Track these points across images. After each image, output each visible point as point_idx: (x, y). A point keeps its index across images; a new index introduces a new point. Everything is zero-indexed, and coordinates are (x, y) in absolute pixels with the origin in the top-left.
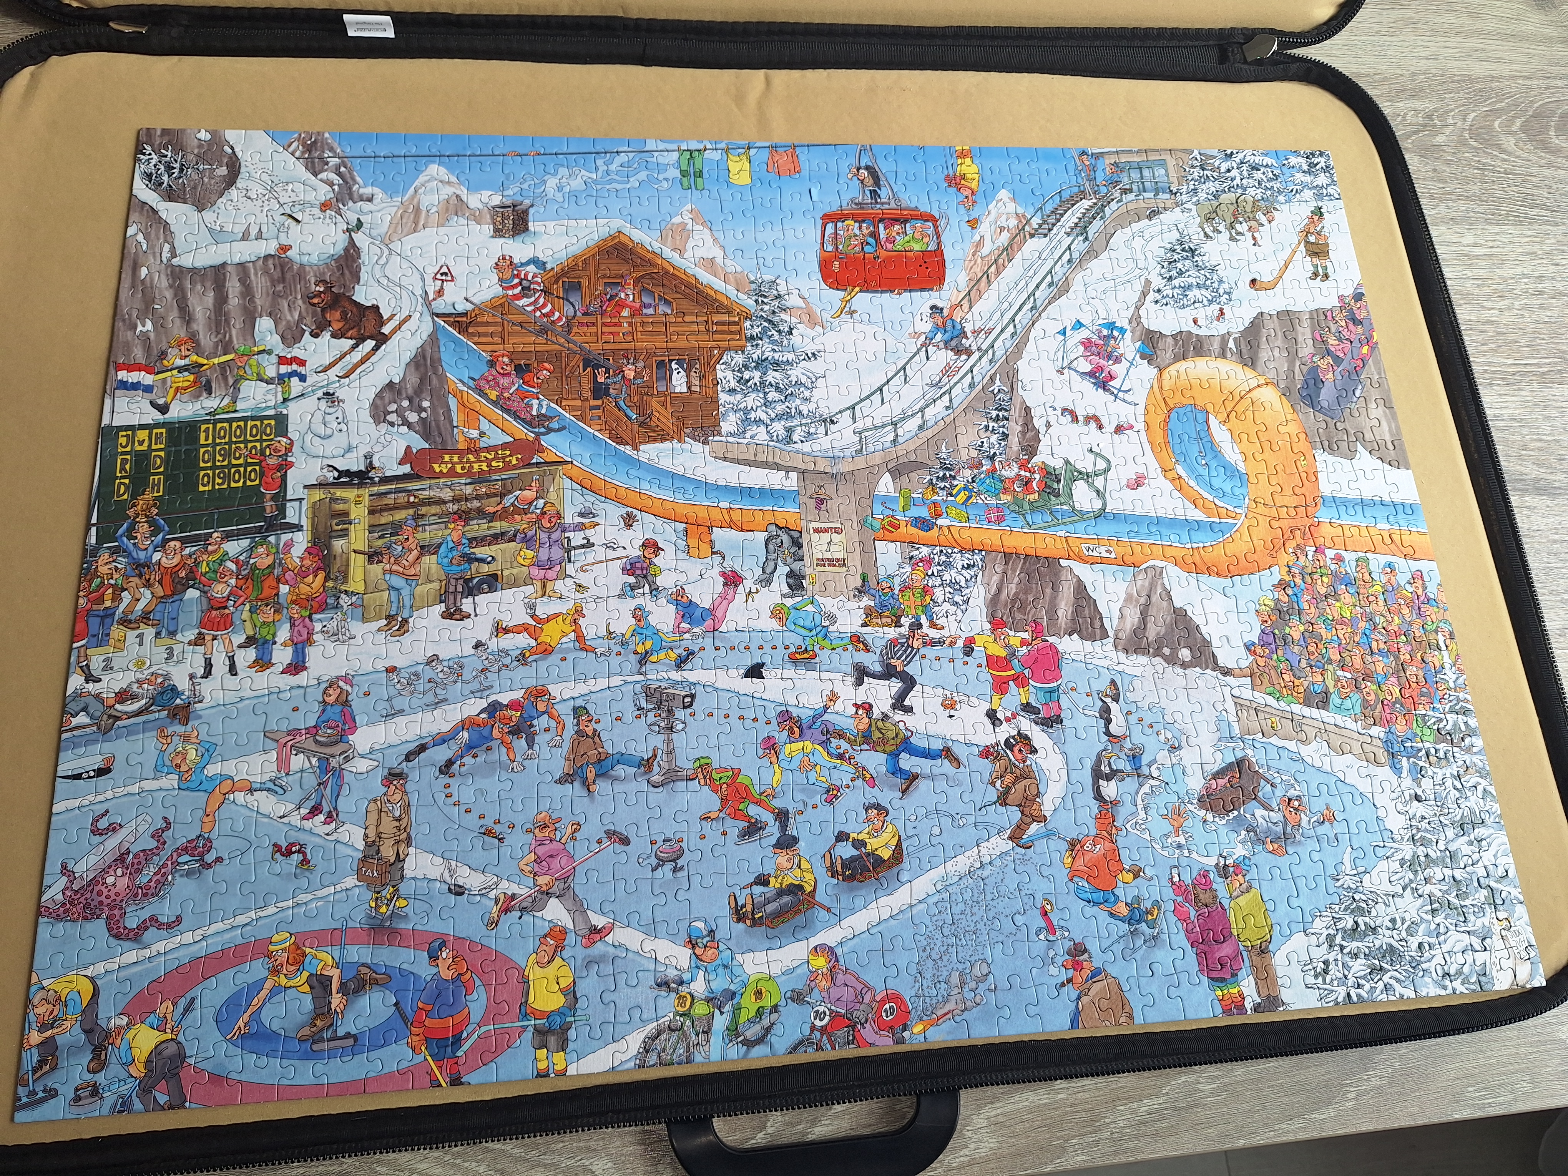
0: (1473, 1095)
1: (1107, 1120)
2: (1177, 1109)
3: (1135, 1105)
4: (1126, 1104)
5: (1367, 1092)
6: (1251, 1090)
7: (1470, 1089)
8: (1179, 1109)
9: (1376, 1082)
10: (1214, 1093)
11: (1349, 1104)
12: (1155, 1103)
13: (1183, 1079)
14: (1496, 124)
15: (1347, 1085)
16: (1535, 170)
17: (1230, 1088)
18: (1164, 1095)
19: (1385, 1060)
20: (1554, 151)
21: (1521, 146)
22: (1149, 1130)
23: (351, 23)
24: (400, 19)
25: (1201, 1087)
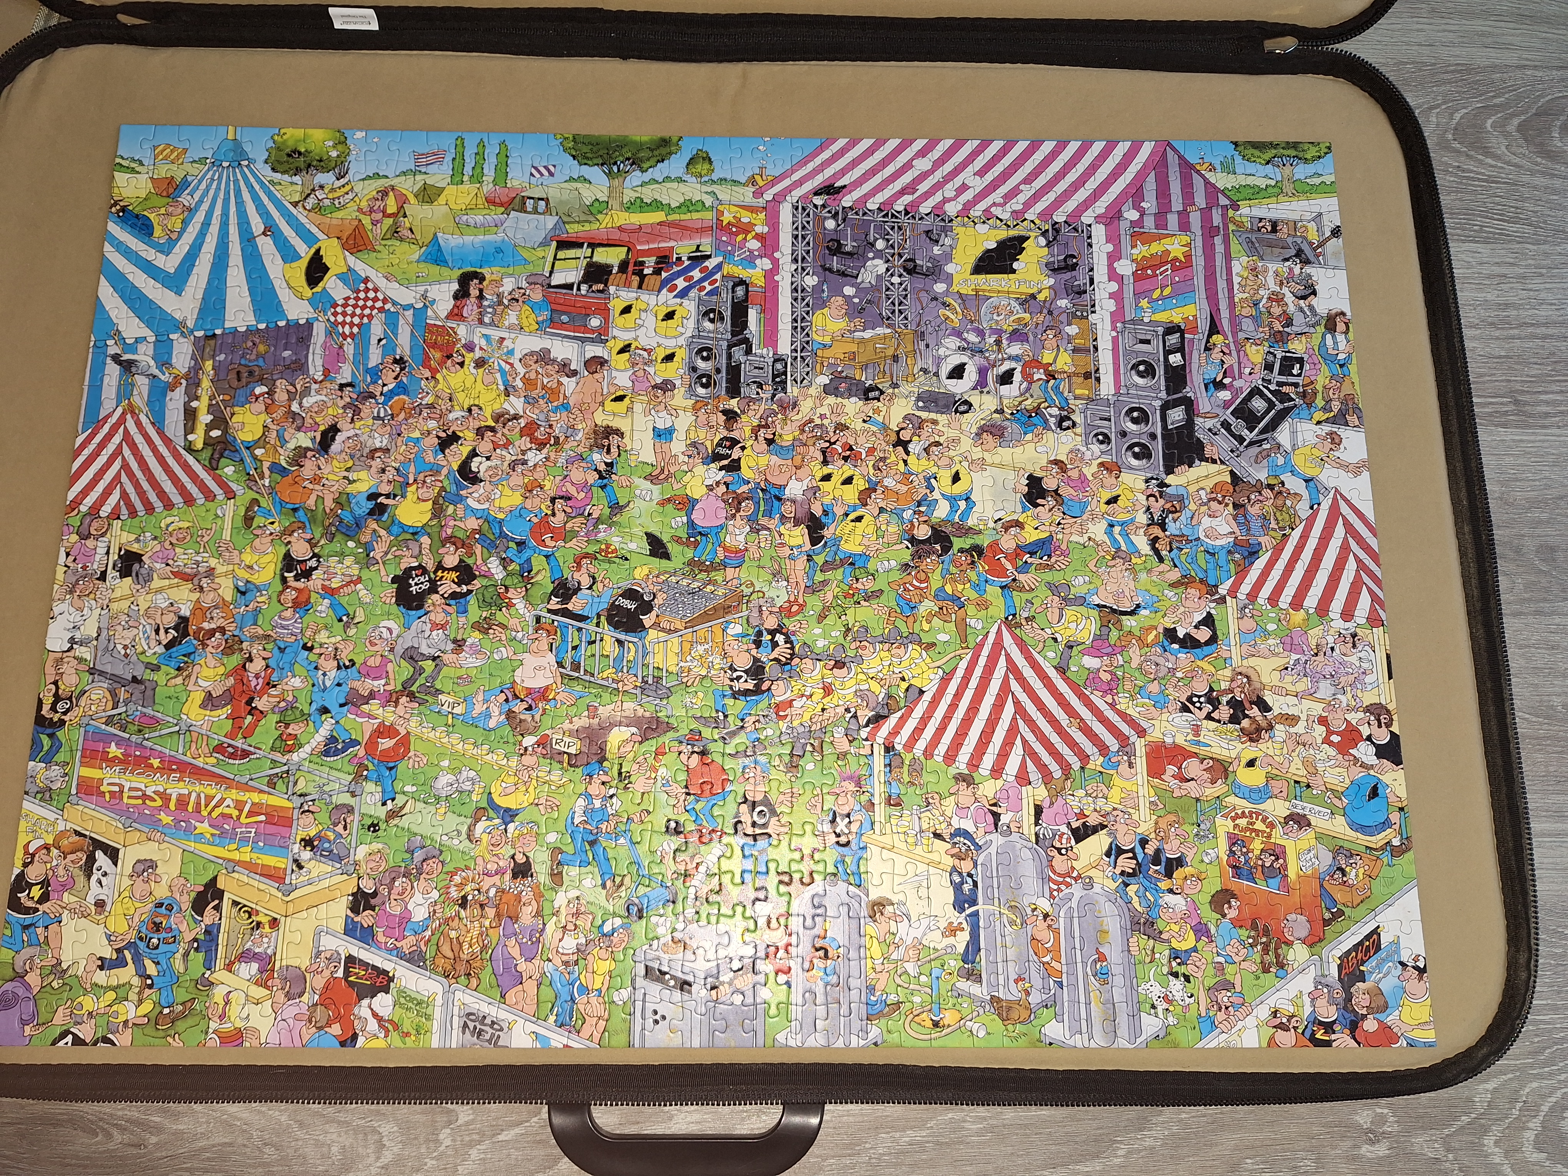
1: (867, 1146)
2: (938, 1143)
3: (898, 1135)
4: (888, 1133)
5: (1140, 1151)
6: (1017, 1134)
7: (1249, 1161)
8: (942, 1143)
9: (1149, 1142)
10: (979, 1133)
11: (1117, 1161)
12: (919, 1135)
13: (950, 1115)
14: (1490, 122)
15: (1120, 1142)
16: (1526, 179)
17: (996, 1130)
18: (928, 1128)
19: (1164, 1122)
20: (1551, 156)
21: (1513, 149)
22: (908, 1160)
23: (337, 16)
24: (382, 13)
25: (966, 1125)
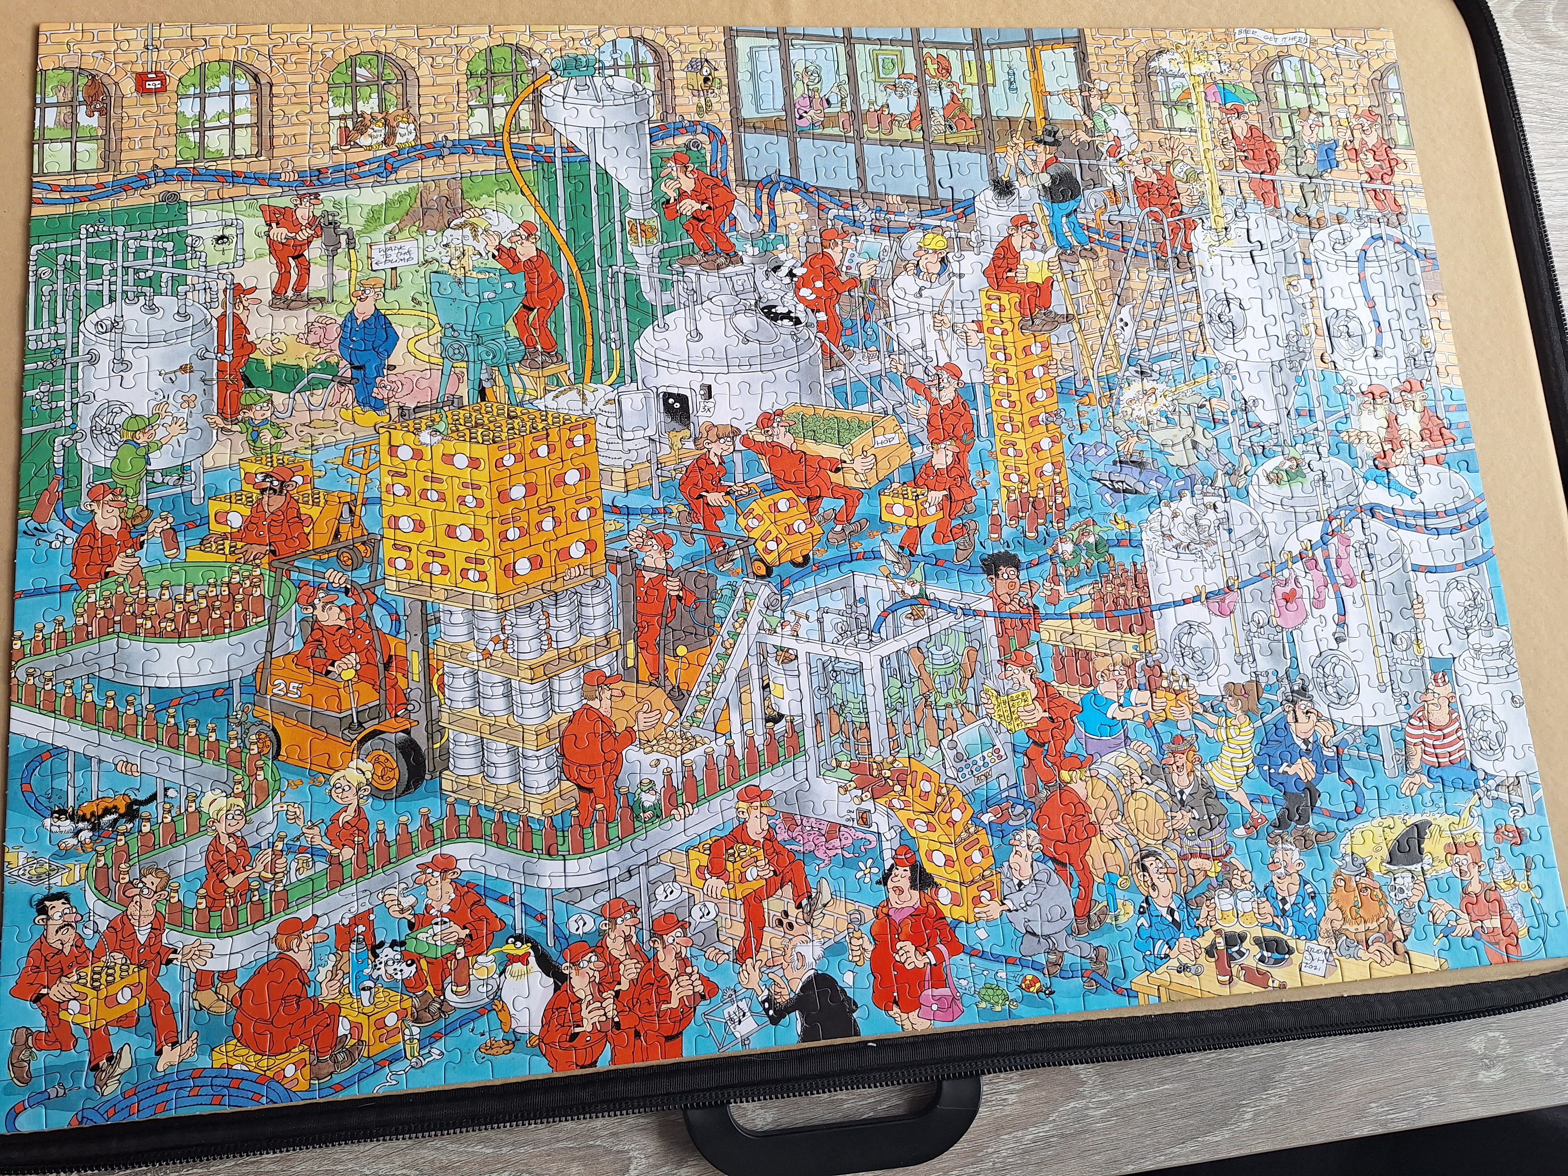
0: (1375, 1111)
